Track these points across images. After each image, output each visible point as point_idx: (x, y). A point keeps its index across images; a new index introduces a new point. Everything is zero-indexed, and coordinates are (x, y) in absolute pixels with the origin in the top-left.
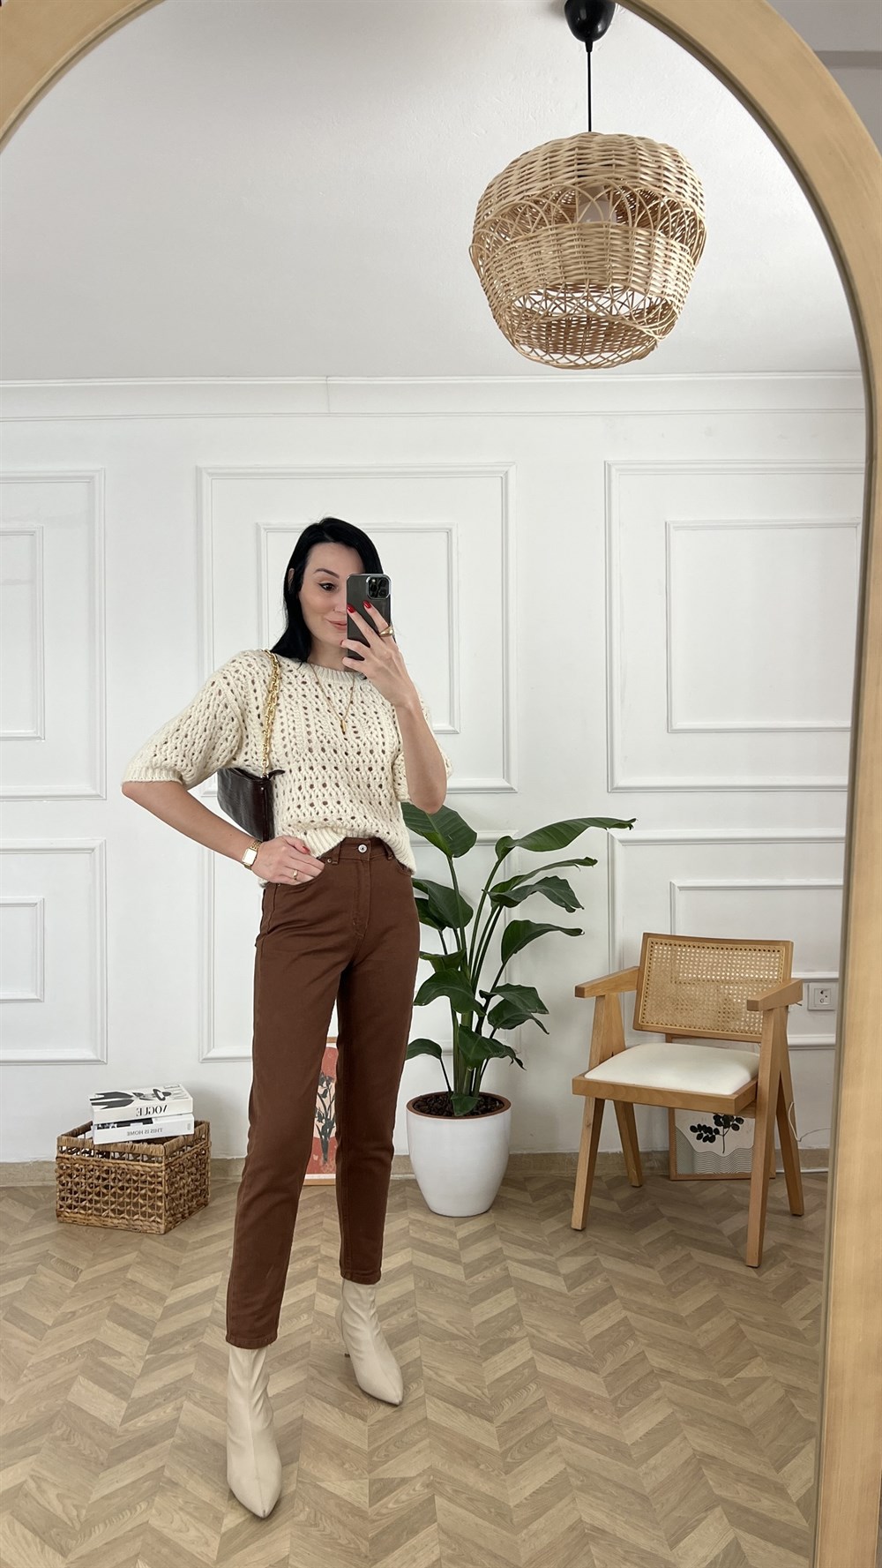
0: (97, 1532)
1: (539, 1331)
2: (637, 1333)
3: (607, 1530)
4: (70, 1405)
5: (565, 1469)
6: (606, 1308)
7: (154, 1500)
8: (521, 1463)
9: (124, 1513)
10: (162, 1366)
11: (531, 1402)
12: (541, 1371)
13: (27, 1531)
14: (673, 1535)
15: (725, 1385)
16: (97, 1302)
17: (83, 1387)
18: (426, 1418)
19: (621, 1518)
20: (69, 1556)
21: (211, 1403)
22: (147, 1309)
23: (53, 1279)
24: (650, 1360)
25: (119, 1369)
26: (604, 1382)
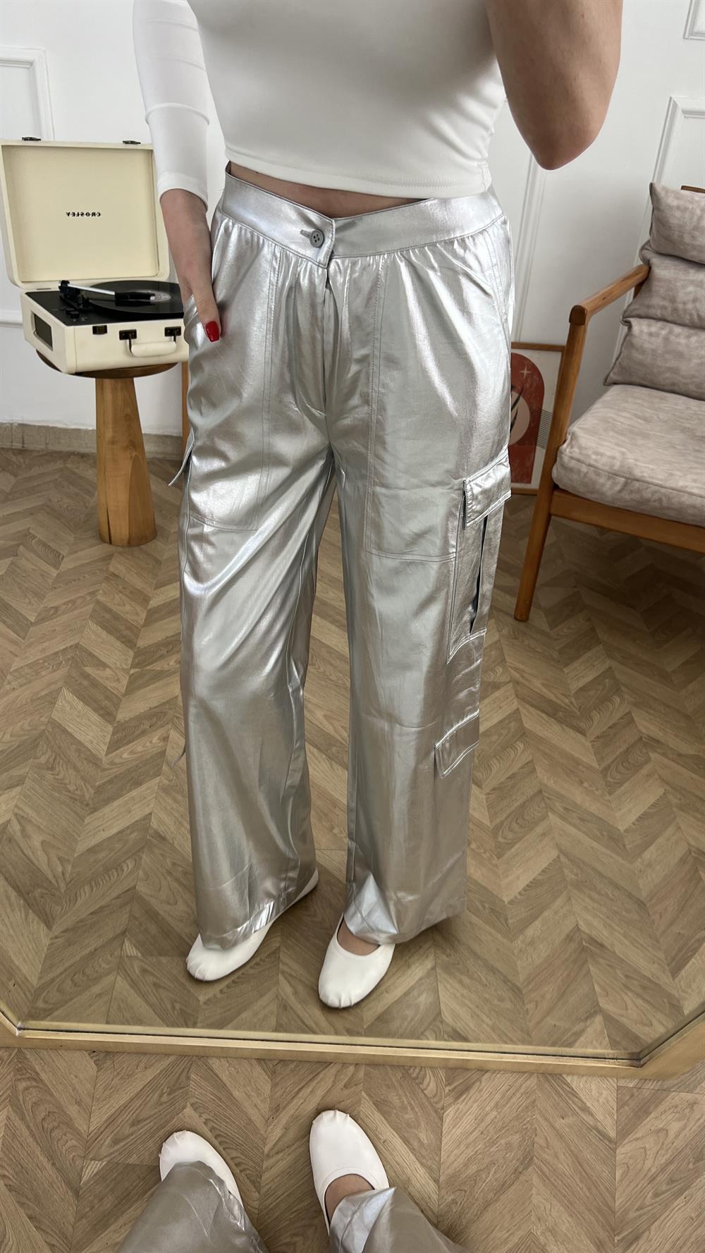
0: (83, 897)
1: (523, 677)
2: (623, 688)
3: (605, 944)
4: (55, 724)
5: (558, 857)
6: (589, 654)
7: (141, 858)
8: (512, 844)
9: (110, 872)
10: (146, 684)
11: (520, 765)
12: (527, 727)
13: (10, 889)
14: (674, 959)
16: (81, 597)
17: (68, 702)
19: (620, 930)
20: (54, 927)
22: (130, 611)
23: (35, 565)
24: (638, 724)
25: (105, 685)
26: (590, 747)
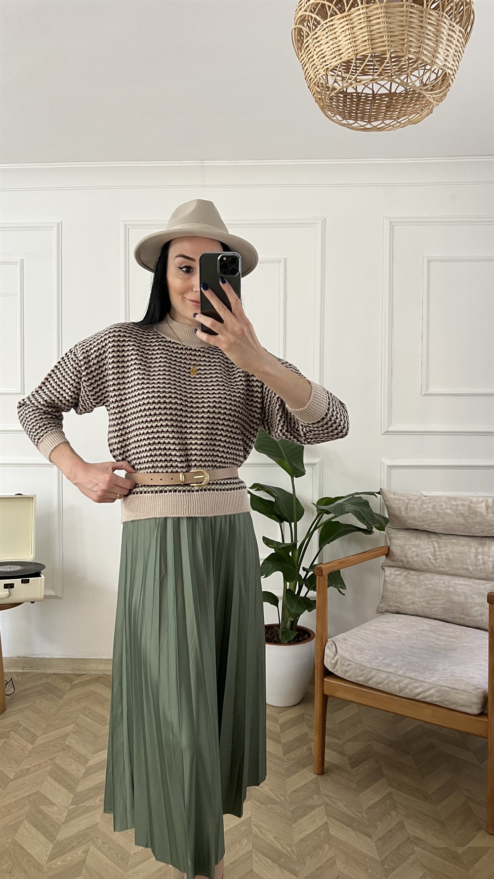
1: (331, 801)
2: (398, 806)
4: (15, 843)
6: (377, 784)
10: (79, 815)
11: (325, 860)
12: (333, 834)
15: (460, 852)
16: (45, 761)
17: (26, 829)
18: (252, 870)
21: (109, 848)
22: (75, 769)
23: (19, 743)
24: (407, 829)
25: (52, 817)
26: (374, 846)
